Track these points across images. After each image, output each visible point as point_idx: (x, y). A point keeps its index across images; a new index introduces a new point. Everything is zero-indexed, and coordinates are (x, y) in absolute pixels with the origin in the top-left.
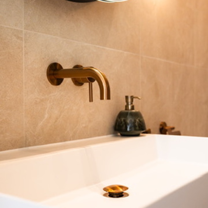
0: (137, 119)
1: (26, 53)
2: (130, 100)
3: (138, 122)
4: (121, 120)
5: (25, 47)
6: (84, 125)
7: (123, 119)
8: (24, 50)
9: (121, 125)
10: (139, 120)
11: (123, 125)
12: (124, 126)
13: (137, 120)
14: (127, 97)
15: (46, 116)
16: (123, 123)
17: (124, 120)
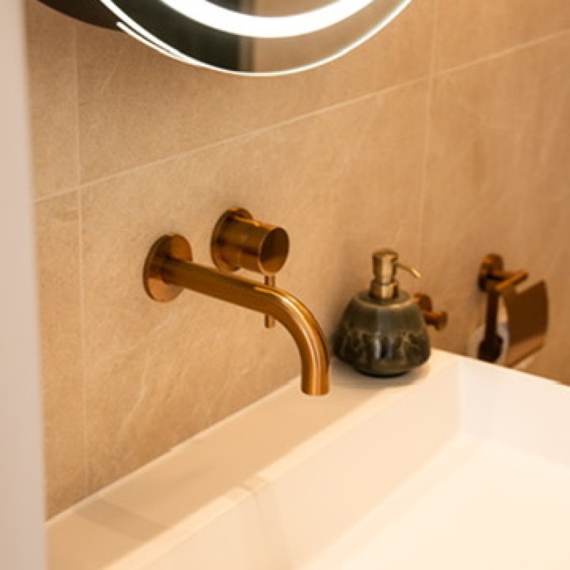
0: (404, 334)
1: (88, 248)
2: (386, 270)
3: (406, 343)
4: (355, 334)
5: (84, 232)
6: (245, 371)
7: (361, 333)
8: (81, 242)
9: (356, 350)
10: (411, 336)
11: (361, 352)
12: (365, 354)
13: (406, 339)
14: (377, 262)
15: (143, 392)
16: (362, 344)
17: (365, 337)
